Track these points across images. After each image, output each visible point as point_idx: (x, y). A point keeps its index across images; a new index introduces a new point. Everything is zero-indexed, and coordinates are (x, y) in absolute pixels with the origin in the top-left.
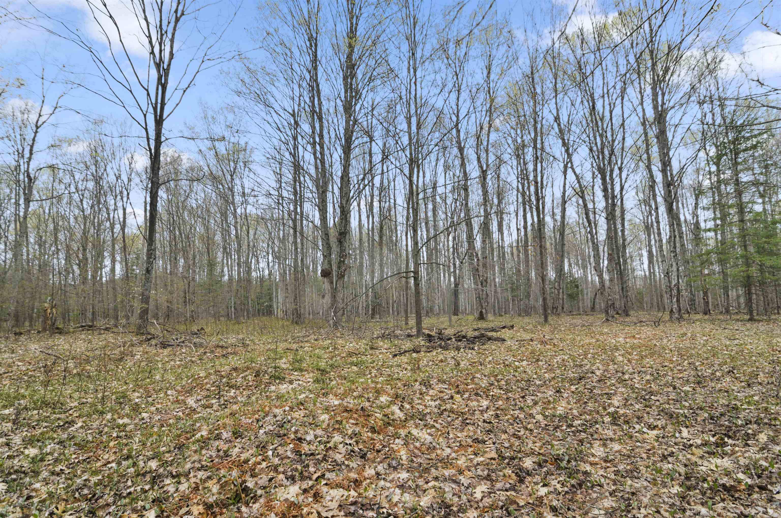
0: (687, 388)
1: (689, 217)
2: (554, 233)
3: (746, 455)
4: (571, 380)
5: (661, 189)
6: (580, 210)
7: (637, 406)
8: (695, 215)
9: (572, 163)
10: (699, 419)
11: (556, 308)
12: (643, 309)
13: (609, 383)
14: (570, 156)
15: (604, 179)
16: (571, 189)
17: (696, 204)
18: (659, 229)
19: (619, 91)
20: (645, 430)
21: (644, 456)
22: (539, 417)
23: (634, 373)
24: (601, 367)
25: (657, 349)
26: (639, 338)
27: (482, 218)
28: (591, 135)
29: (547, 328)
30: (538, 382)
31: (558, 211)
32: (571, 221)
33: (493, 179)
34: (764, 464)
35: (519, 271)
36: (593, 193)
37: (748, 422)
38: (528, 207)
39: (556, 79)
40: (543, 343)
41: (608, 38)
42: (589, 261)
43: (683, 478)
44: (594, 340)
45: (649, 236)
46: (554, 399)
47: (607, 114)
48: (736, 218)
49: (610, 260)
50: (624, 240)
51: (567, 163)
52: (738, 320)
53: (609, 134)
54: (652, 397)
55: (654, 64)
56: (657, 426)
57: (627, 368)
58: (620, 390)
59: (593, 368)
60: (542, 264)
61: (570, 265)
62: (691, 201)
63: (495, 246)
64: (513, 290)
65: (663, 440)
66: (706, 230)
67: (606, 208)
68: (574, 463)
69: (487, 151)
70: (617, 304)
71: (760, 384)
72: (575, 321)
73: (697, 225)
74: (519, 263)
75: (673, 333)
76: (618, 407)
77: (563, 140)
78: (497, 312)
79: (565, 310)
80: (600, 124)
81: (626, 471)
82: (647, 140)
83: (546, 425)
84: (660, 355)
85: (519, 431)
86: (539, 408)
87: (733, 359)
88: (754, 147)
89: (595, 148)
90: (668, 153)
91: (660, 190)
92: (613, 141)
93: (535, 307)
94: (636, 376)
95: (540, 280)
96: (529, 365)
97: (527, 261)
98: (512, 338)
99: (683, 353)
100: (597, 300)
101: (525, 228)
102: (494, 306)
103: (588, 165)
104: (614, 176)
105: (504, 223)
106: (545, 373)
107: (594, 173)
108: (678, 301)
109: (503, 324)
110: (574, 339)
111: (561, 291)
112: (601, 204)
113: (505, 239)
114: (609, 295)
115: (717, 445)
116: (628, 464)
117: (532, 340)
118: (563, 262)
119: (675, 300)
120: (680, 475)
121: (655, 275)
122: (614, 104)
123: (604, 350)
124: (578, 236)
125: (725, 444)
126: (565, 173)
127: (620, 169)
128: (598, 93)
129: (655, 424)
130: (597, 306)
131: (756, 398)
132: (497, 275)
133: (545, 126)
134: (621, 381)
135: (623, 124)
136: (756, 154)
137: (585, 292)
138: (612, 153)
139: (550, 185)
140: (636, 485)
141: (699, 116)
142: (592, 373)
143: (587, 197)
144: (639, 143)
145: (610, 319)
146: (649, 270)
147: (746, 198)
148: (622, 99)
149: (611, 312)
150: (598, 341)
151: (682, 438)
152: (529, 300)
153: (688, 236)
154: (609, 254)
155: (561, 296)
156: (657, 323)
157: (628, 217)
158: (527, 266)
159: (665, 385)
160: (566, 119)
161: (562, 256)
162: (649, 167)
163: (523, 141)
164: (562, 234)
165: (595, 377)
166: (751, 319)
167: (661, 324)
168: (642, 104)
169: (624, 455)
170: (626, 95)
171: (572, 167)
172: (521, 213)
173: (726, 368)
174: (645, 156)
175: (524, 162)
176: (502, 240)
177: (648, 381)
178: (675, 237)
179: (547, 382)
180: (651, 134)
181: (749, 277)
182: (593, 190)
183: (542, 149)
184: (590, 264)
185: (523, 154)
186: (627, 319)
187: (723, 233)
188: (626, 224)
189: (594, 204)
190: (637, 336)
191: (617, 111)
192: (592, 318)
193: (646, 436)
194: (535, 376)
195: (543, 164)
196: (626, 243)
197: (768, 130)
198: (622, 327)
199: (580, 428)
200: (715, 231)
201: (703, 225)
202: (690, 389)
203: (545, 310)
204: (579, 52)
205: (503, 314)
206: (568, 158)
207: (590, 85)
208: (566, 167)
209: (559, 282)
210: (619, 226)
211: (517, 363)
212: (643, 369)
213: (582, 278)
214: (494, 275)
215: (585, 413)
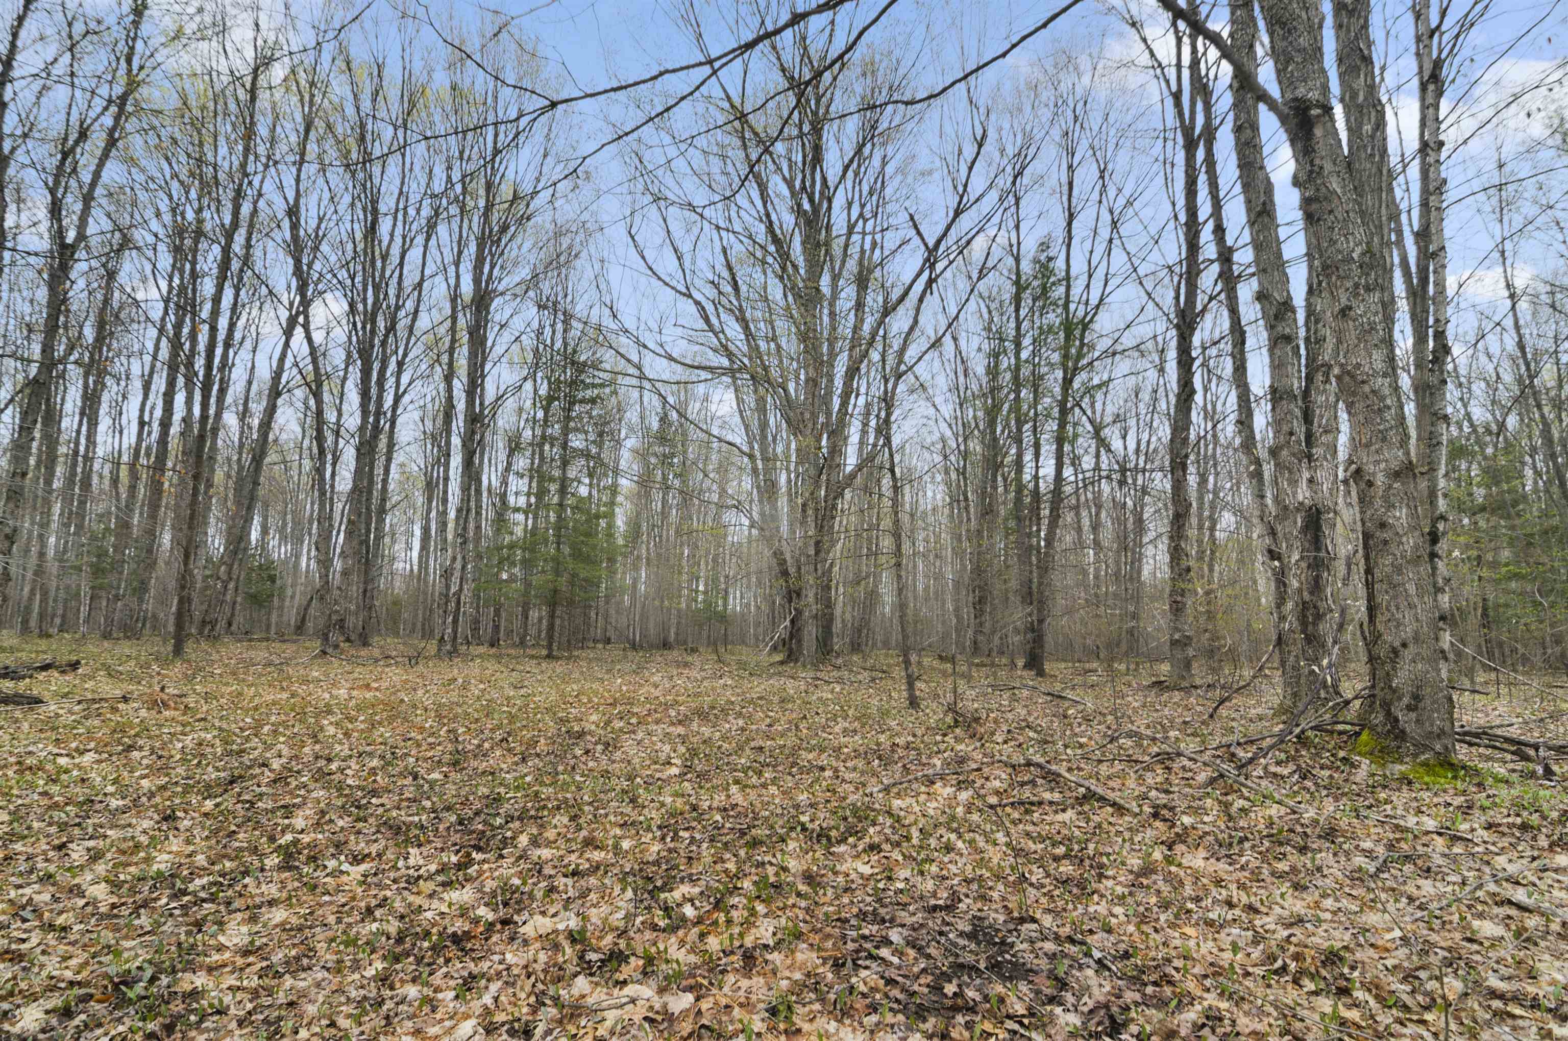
0: (436, 776)
1: (495, 483)
2: (240, 454)
3: (496, 874)
4: (208, 787)
5: (461, 424)
6: (308, 420)
7: (341, 823)
8: (505, 482)
9: (307, 317)
10: (441, 827)
11: (213, 624)
12: (397, 634)
13: (294, 784)
14: (306, 303)
15: (366, 373)
16: (295, 371)
17: (509, 464)
18: (445, 492)
19: (424, 222)
20: (345, 867)
21: (331, 919)
22: (100, 891)
23: (351, 757)
24: (285, 751)
25: (403, 707)
26: (377, 689)
27: (33, 370)
28: (358, 279)
29: (178, 669)
30: (115, 803)
31: (257, 408)
32: (284, 436)
33: (93, 276)
34: (516, 881)
35: (125, 525)
36: (342, 394)
37: (510, 819)
38: (181, 381)
39: (307, 131)
40: (156, 705)
41: (423, 114)
42: (310, 529)
43: (392, 941)
44: (285, 695)
45: (430, 501)
46: (152, 838)
47: (395, 251)
48: (556, 500)
49: (349, 534)
50: (384, 500)
51: (298, 313)
52: (532, 657)
53: (392, 292)
54: (374, 800)
55: (489, 207)
56: (368, 855)
57: (338, 748)
58: (314, 795)
59: (268, 755)
60: (192, 517)
61: (265, 531)
62: (502, 456)
63: (62, 450)
64: (97, 571)
65: (375, 880)
66: (517, 510)
67: (362, 428)
68: (165, 980)
69: (88, 199)
70: (351, 622)
71: (538, 755)
72: (252, 653)
73: (503, 496)
74: (129, 508)
75: (435, 678)
76: (302, 831)
77: (298, 262)
78: (33, 623)
79: (234, 628)
80: (379, 264)
81: (286, 963)
82: (453, 329)
83: (113, 906)
84: (406, 719)
85: (24, 941)
86: (101, 868)
87: (512, 718)
88: (593, 401)
89: (360, 307)
90: (482, 366)
91: (459, 423)
92: (398, 308)
93: (154, 616)
94: (353, 763)
95: (179, 554)
96: (99, 762)
97: (154, 506)
98: (65, 696)
99: (444, 713)
100: (312, 611)
101: (165, 424)
102: (28, 610)
103: (340, 334)
104: (388, 374)
105: (105, 397)
106: (144, 777)
107: (349, 355)
108: (455, 621)
109: (48, 658)
110: (240, 694)
111: (231, 585)
112: (353, 421)
113: (99, 439)
114: (336, 602)
115: (460, 866)
116: (294, 945)
117: (125, 699)
118: (248, 520)
119: (450, 619)
120: (388, 938)
121: (427, 574)
122: (412, 240)
123: (302, 716)
124: (294, 473)
125: (470, 862)
126: (288, 333)
127: (400, 364)
128: (386, 204)
129: (366, 851)
130: (310, 624)
131: (528, 779)
132: (54, 526)
133: (262, 215)
134: (321, 776)
135: (420, 285)
136: (594, 413)
137: (289, 592)
138: (391, 328)
139: (248, 344)
140: (302, 984)
141: (535, 325)
142: (264, 765)
143: (326, 397)
144: (442, 330)
145: (330, 650)
146: (420, 562)
147: (572, 473)
148: (428, 240)
149: (334, 637)
150: (293, 696)
151: (408, 868)
152: (141, 600)
153: (488, 513)
154: (349, 521)
155: (228, 598)
156: (414, 660)
157: (399, 457)
158: (153, 516)
159: (401, 773)
160: (313, 223)
161: (250, 508)
162: (448, 378)
163: (200, 221)
164: (258, 460)
165: (267, 773)
166: (549, 656)
167: (422, 662)
168: (457, 264)
169: (291, 929)
170: (434, 237)
171: (306, 326)
172: (160, 384)
173: (498, 736)
174: (445, 358)
175: (193, 270)
176: (91, 441)
177: (373, 771)
178: (468, 511)
179: (144, 799)
180: (462, 322)
181: (555, 591)
182: (343, 387)
183: (247, 261)
184: (310, 534)
185: (195, 251)
186: (364, 652)
187: (535, 518)
188: (393, 468)
189: (340, 415)
190: (375, 685)
191: (415, 254)
192: (294, 647)
193: (344, 878)
194: (110, 789)
195: (243, 293)
196: (388, 505)
197: (612, 382)
198: (348, 668)
199: (203, 895)
200: (526, 513)
201: (512, 500)
202: (441, 777)
203: (179, 626)
204: (366, 105)
205: (54, 631)
206: (301, 303)
207: (376, 181)
208: (292, 322)
209: (231, 567)
210: (379, 471)
211: (62, 761)
212: (368, 749)
213: (286, 561)
214: (44, 525)
215: (224, 856)
